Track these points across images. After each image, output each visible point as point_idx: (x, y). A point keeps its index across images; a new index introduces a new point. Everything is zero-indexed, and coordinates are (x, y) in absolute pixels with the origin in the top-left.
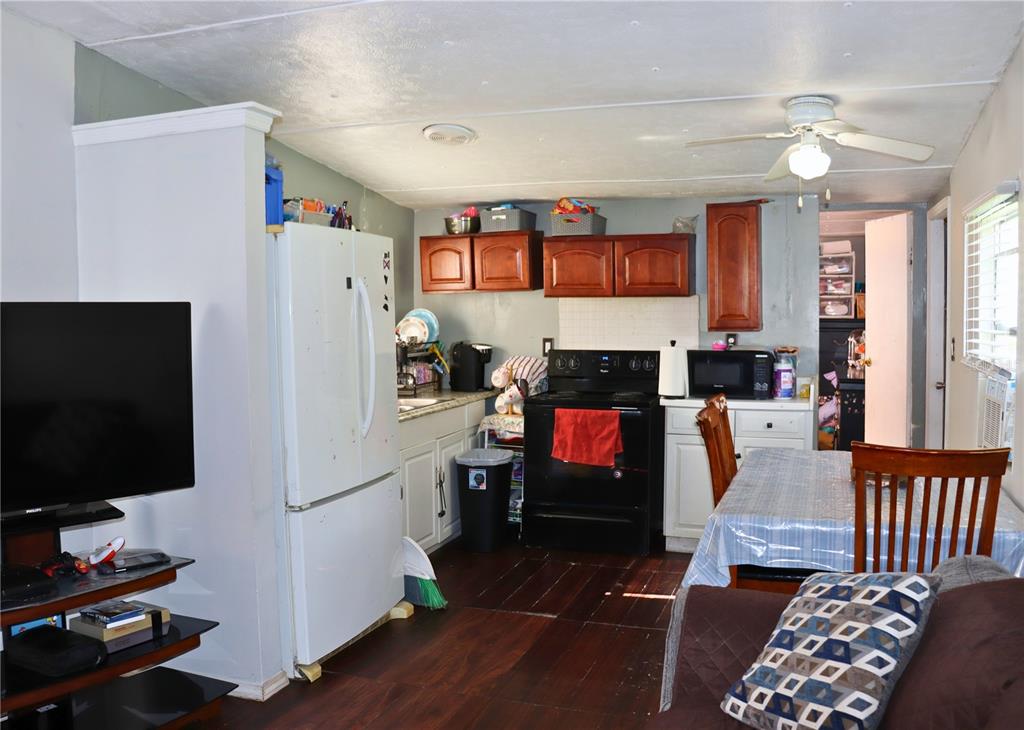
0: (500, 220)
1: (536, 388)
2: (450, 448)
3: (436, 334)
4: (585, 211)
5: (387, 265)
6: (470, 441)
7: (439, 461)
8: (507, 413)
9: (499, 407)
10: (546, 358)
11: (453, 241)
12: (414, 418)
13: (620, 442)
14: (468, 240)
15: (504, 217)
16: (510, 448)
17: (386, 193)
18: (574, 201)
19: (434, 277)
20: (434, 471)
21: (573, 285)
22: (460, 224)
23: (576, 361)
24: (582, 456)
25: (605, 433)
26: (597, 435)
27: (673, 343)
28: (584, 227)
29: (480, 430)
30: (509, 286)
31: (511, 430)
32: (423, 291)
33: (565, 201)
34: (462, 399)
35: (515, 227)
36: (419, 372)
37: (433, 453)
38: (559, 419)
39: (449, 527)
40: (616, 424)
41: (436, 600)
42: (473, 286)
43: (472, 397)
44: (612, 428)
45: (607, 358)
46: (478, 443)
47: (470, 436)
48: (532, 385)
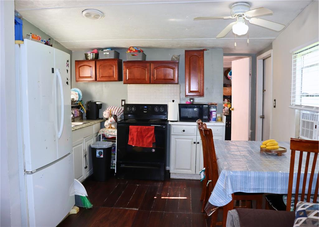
0: (106, 55)
1: (120, 118)
2: (89, 141)
3: (81, 98)
4: (140, 51)
5: (68, 65)
6: (95, 138)
7: (84, 147)
8: (109, 128)
9: (106, 125)
10: (123, 107)
11: (88, 62)
12: (76, 130)
13: (154, 138)
14: (94, 62)
15: (108, 53)
16: (110, 141)
17: (61, 42)
18: (135, 48)
19: (80, 76)
20: (83, 150)
21: (134, 79)
22: (91, 56)
23: (135, 108)
24: (140, 143)
25: (148, 135)
26: (146, 136)
27: (173, 101)
28: (139, 58)
29: (99, 134)
30: (110, 80)
31: (111, 134)
32: (76, 81)
33: (132, 48)
34: (92, 122)
35: (112, 57)
36: (75, 112)
37: (83, 143)
38: (131, 130)
39: (88, 172)
40: (153, 131)
41: (88, 205)
42: (96, 80)
43: (96, 122)
44: (151, 133)
45: (146, 107)
46: (98, 139)
47: (95, 137)
48: (119, 117)
